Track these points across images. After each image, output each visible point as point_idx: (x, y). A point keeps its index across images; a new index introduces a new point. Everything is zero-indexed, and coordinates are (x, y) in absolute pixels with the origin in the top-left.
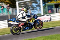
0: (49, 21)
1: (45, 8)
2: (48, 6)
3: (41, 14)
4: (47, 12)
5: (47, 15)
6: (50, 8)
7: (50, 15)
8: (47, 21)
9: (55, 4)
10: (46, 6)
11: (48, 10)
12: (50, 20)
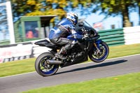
0: (28, 57)
1: (18, 27)
2: (27, 23)
3: (9, 42)
4: (24, 36)
5: (24, 44)
6: (29, 27)
7: (30, 43)
8: (25, 57)
9: (42, 18)
10: (20, 23)
11: (27, 31)
12: (32, 56)
